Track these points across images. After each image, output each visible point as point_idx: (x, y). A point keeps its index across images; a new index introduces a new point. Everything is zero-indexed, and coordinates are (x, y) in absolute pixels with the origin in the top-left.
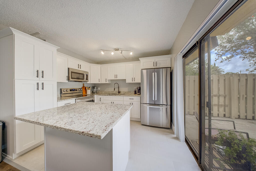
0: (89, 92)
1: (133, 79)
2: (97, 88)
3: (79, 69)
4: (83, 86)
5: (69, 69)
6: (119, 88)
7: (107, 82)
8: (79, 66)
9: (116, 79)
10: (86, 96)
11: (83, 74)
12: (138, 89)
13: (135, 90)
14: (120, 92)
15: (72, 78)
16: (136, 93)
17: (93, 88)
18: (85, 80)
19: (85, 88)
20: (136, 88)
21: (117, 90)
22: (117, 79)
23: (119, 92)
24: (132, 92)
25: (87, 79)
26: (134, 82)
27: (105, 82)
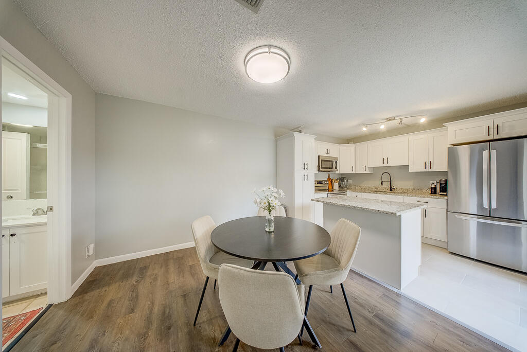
0: (336, 186)
1: (428, 164)
2: (347, 181)
3: (328, 155)
4: (329, 178)
5: (319, 156)
6: (391, 181)
7: (367, 171)
8: (328, 151)
9: (385, 165)
10: (332, 191)
11: (332, 161)
12: (441, 184)
13: (433, 186)
14: (394, 189)
15: (322, 168)
16: (435, 193)
17: (342, 179)
18: (334, 169)
19: (331, 181)
20: (435, 182)
21: (386, 185)
22: (389, 165)
23: (391, 189)
24: (424, 191)
25: (336, 168)
26: (430, 170)
27: (363, 171)
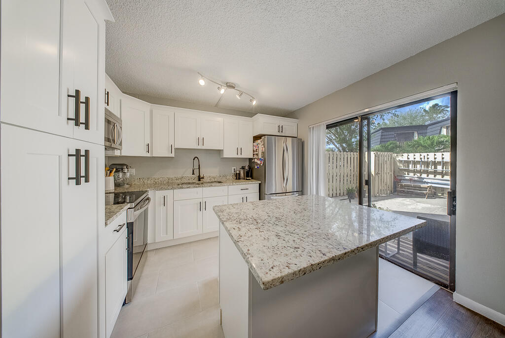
1: (239, 150)
3: (106, 106)
6: (199, 169)
9: (200, 147)
11: (113, 125)
12: (245, 169)
14: (203, 178)
20: (236, 168)
26: (241, 157)
27: (167, 154)
